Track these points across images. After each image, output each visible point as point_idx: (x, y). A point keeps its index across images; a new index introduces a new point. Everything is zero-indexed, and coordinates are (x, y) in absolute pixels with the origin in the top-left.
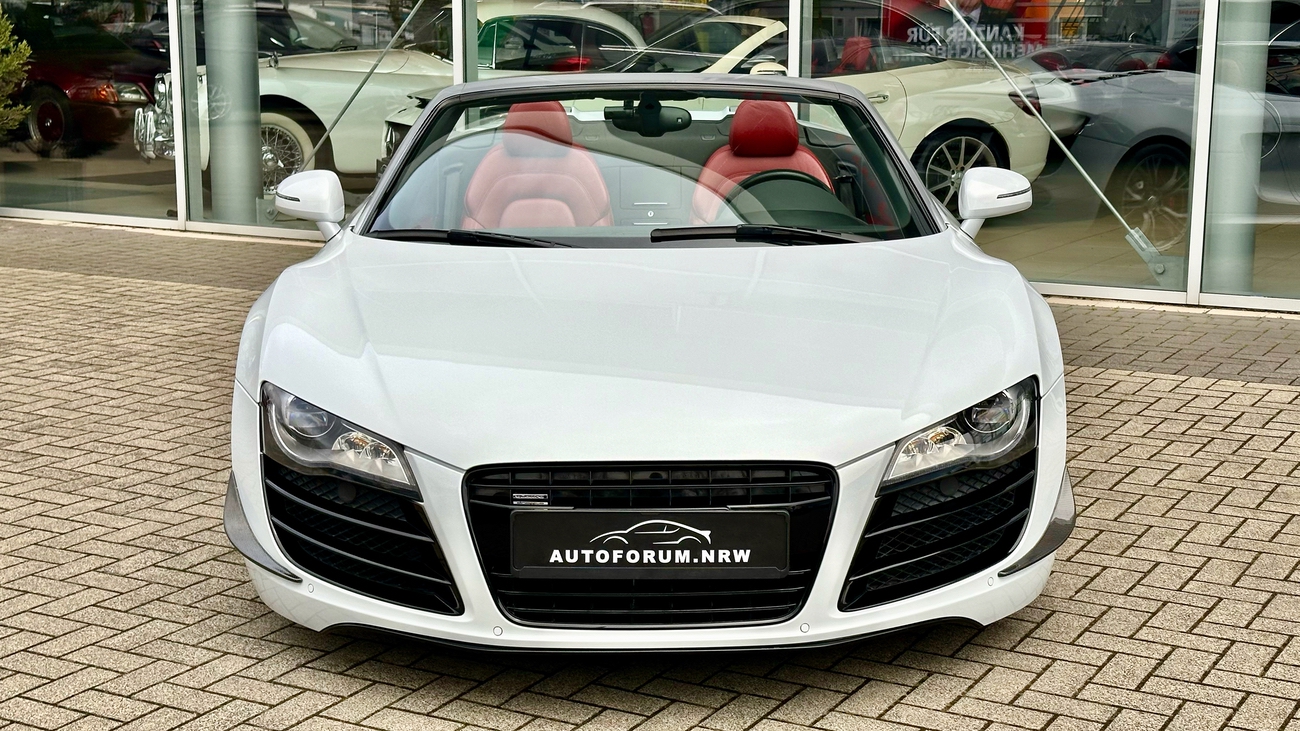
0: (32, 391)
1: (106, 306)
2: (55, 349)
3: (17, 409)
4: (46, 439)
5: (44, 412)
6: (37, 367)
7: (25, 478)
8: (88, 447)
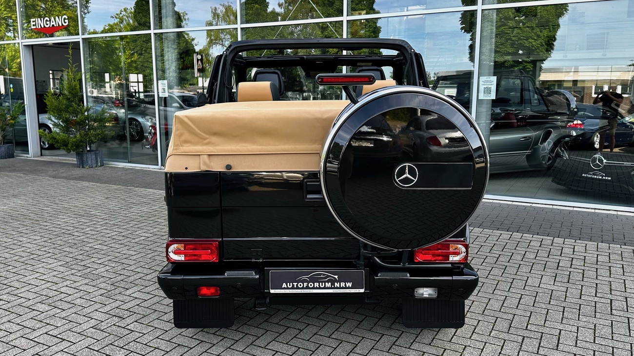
0: (95, 237)
1: (128, 199)
2: (108, 218)
3: (88, 245)
4: (93, 260)
5: (96, 247)
6: (99, 226)
7: (81, 278)
8: (106, 263)
